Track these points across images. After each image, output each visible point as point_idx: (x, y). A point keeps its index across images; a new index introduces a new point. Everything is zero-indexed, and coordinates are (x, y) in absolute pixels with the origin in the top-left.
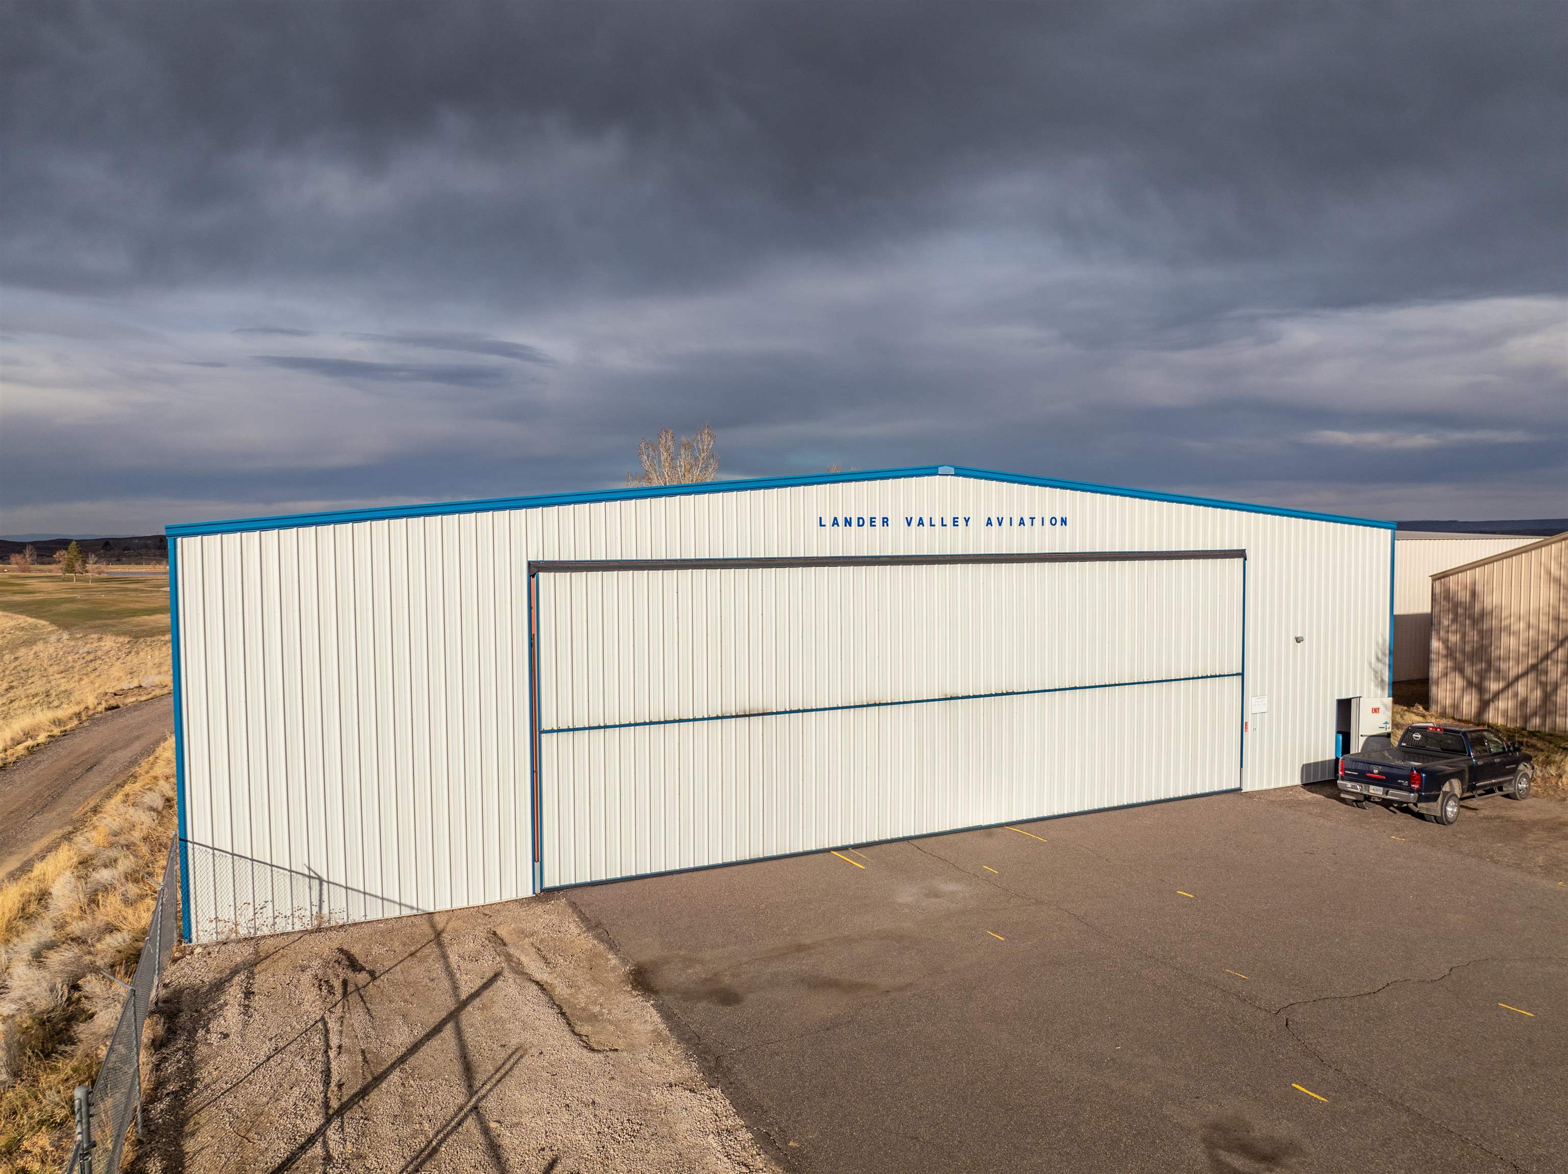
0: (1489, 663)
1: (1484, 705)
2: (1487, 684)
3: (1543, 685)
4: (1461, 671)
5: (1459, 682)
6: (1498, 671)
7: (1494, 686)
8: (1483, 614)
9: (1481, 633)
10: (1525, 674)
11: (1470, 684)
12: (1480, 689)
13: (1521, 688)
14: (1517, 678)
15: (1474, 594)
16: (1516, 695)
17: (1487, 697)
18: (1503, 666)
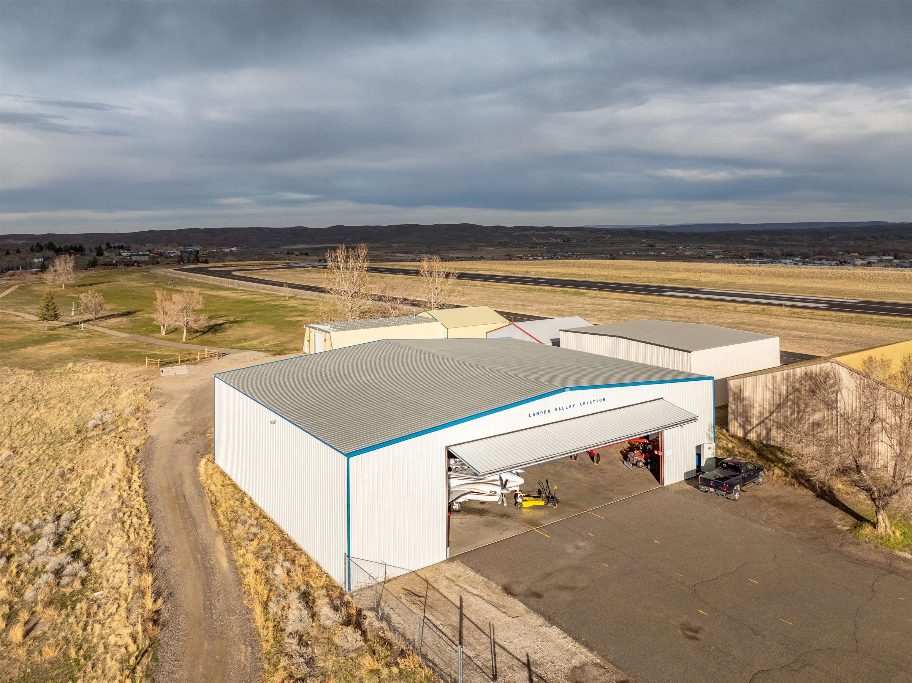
0: (747, 417)
1: (746, 434)
2: (746, 426)
3: (766, 428)
4: (737, 420)
5: (736, 424)
6: (750, 422)
7: (749, 428)
8: (743, 398)
9: (743, 406)
10: (760, 424)
11: (740, 425)
12: (744, 428)
13: (758, 429)
14: (757, 425)
15: (740, 390)
16: (756, 432)
17: (746, 431)
18: (752, 420)
